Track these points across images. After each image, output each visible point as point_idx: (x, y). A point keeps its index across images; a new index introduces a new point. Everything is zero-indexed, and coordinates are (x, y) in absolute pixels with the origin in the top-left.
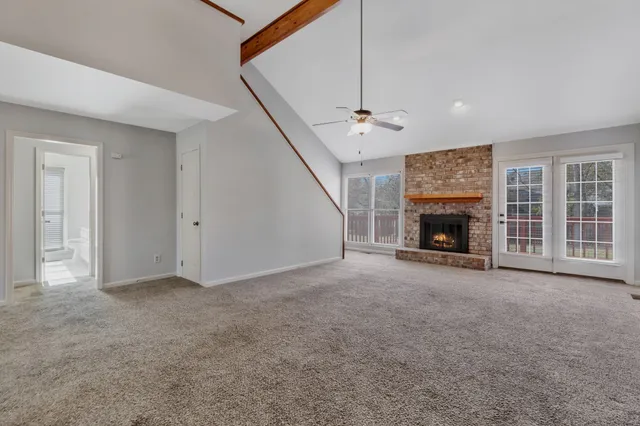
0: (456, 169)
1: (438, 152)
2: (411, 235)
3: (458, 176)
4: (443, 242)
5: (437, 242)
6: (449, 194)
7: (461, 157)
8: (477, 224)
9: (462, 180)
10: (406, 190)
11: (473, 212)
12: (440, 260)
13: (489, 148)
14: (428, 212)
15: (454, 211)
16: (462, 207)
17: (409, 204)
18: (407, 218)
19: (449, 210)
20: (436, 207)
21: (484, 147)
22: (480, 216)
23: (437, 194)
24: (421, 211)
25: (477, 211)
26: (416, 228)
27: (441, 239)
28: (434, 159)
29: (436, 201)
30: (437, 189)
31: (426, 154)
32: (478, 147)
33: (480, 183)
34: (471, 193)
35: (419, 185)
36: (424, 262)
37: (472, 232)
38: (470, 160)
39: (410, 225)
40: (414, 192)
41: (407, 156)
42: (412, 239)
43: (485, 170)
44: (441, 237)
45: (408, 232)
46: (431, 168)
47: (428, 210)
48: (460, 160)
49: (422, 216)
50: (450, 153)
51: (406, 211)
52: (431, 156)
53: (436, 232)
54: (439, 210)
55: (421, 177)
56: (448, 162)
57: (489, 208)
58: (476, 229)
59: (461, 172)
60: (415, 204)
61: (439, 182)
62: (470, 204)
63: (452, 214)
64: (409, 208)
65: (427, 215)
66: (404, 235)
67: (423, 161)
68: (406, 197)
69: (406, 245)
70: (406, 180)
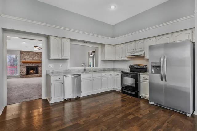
0: (35, 56)
1: (30, 51)
6: (33, 61)
10: (21, 60)
11: (39, 65)
12: (33, 76)
15: (35, 65)
16: (37, 64)
18: (21, 67)
19: (34, 65)
20: (30, 64)
22: (41, 66)
24: (26, 65)
26: (25, 70)
28: (30, 53)
29: (30, 63)
30: (30, 60)
31: (27, 51)
33: (41, 59)
34: (39, 61)
35: (25, 59)
37: (39, 69)
38: (38, 54)
39: (22, 69)
40: (23, 60)
41: (21, 51)
42: (23, 72)
44: (32, 71)
46: (29, 55)
47: (28, 65)
48: (36, 54)
49: (26, 66)
50: (34, 52)
51: (21, 65)
54: (31, 65)
55: (25, 57)
56: (33, 54)
59: (37, 57)
60: (24, 64)
61: (31, 58)
63: (34, 66)
65: (28, 66)
66: (20, 72)
67: (26, 53)
68: (21, 62)
69: (21, 74)
70: (21, 57)
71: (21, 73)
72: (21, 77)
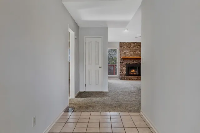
0: (137, 49)
1: (131, 43)
3: (138, 51)
5: (132, 73)
6: (135, 57)
7: (139, 45)
10: (120, 55)
15: (137, 62)
17: (121, 60)
18: (121, 65)
19: (135, 62)
20: (131, 61)
23: (131, 57)
24: (126, 62)
26: (124, 69)
28: (130, 45)
29: (131, 59)
30: (131, 55)
31: (127, 43)
35: (125, 53)
39: (121, 68)
40: (123, 56)
41: (120, 43)
42: (122, 73)
44: (133, 71)
45: (121, 70)
46: (129, 48)
47: (128, 62)
48: (139, 46)
49: (126, 64)
50: (135, 44)
51: (120, 63)
52: (129, 44)
55: (125, 51)
56: (135, 46)
59: (139, 50)
60: (124, 60)
61: (132, 53)
64: (122, 61)
65: (128, 64)
66: (119, 71)
67: (126, 45)
68: (120, 58)
69: (120, 75)
70: (120, 51)
71: (120, 72)
72: (122, 79)
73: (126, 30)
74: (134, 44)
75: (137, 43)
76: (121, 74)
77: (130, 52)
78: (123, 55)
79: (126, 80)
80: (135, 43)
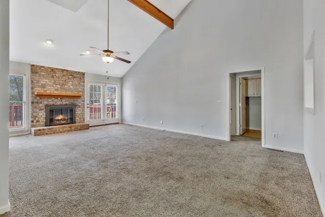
0: (68, 80)
1: (57, 69)
2: (37, 119)
3: (70, 85)
4: (61, 120)
5: (58, 120)
6: (64, 93)
7: (71, 75)
8: (79, 109)
9: (71, 87)
10: (32, 88)
11: (77, 103)
13: (84, 74)
14: (51, 103)
15: (67, 103)
16: (71, 101)
17: (35, 98)
18: (34, 107)
19: (64, 102)
20: (56, 100)
21: (82, 73)
22: (80, 105)
23: (56, 93)
24: (46, 103)
25: (79, 102)
26: (42, 115)
27: (60, 118)
28: (55, 73)
29: (56, 96)
30: (57, 90)
31: (50, 68)
32: (79, 72)
33: (80, 89)
34: (76, 94)
35: (43, 86)
36: (58, 133)
37: (76, 113)
38: (74, 77)
39: (34, 112)
41: (33, 65)
42: (38, 121)
43: (82, 84)
44: (60, 117)
45: (34, 117)
46: (52, 77)
47: (51, 102)
48: (71, 77)
49: (46, 106)
50: (65, 72)
51: (32, 103)
53: (57, 114)
54: (58, 102)
55: (44, 81)
56: (64, 76)
57: (84, 101)
58: (78, 111)
59: (71, 83)
60: (40, 98)
61: (58, 86)
62: (75, 99)
64: (36, 101)
65: (51, 105)
66: (31, 119)
67: (47, 72)
68: (33, 93)
69: (33, 126)
70: (32, 82)
71: (32, 121)
72: (38, 133)
73: (49, 42)
74: (63, 72)
75: (68, 71)
76: (35, 124)
77: (55, 85)
78: (39, 89)
79: (47, 134)
80: (64, 70)
